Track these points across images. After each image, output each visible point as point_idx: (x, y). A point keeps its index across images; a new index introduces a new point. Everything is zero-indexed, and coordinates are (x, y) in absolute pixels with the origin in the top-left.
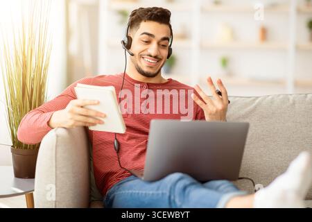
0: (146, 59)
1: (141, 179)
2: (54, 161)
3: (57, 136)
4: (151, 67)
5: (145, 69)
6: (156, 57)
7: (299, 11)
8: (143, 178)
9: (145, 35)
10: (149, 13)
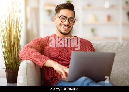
0: (63, 27)
2: (26, 75)
3: (27, 64)
4: (65, 30)
5: (63, 32)
6: (68, 25)
7: (123, 9)
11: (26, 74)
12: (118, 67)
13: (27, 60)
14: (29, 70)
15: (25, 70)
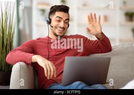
1: (60, 85)
3: (20, 66)
8: (62, 84)
9: (58, 18)
10: (60, 8)
11: (19, 76)
12: (113, 70)
13: (21, 62)
14: (22, 72)
15: (18, 72)
